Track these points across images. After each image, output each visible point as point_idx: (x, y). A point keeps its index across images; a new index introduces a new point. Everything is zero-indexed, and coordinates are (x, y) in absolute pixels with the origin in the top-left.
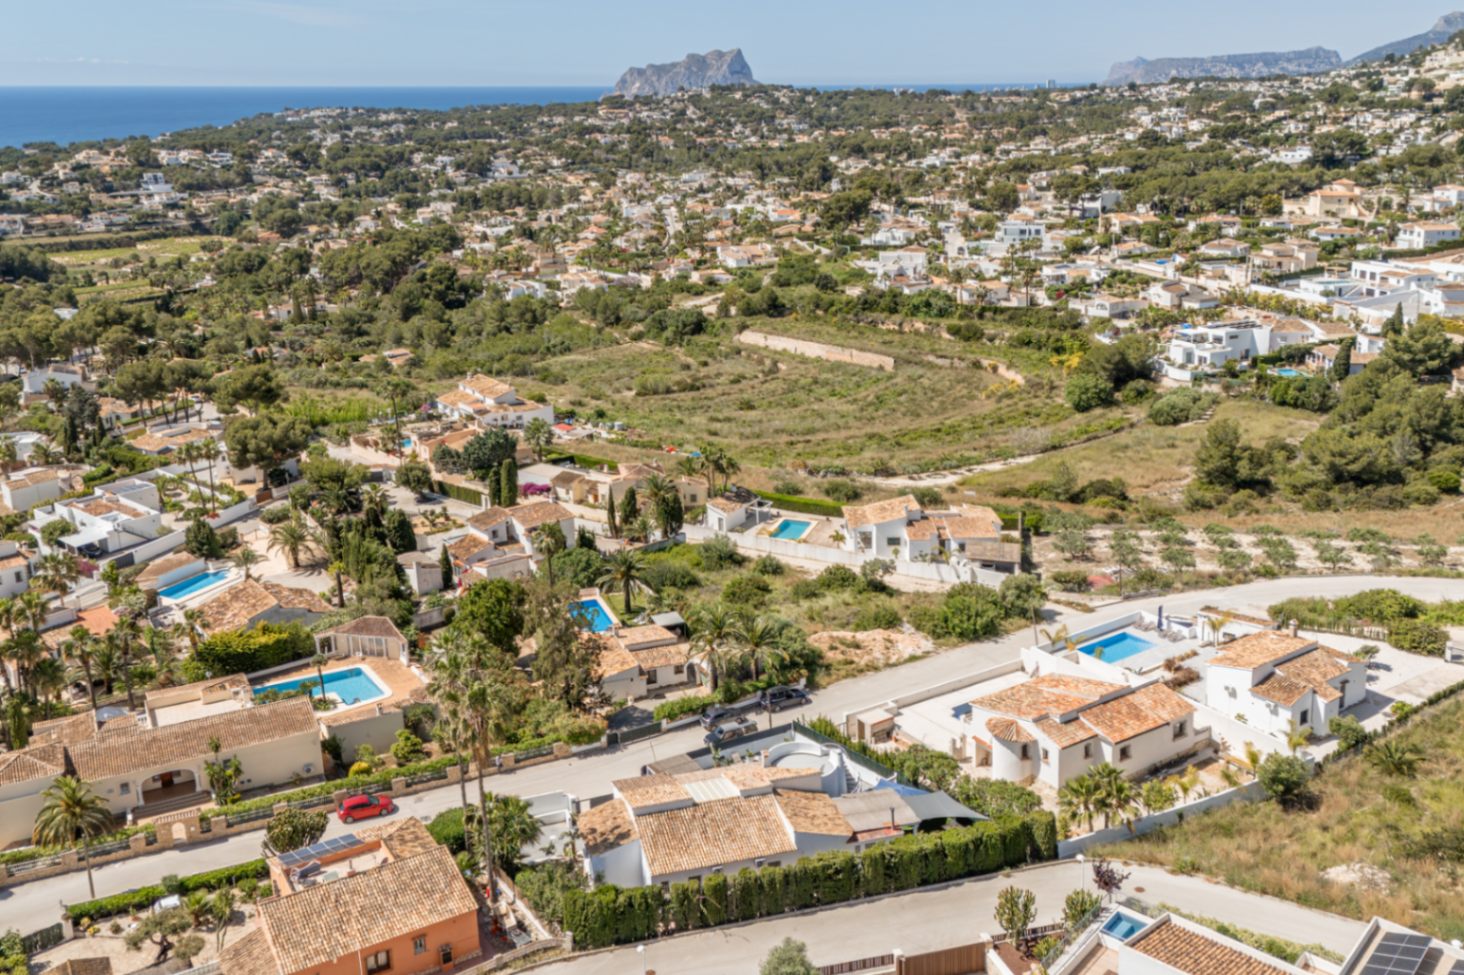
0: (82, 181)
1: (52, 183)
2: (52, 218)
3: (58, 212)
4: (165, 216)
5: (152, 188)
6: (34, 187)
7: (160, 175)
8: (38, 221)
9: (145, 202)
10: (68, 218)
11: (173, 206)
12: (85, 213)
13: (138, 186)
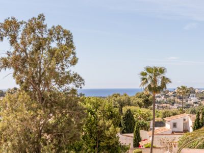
0: (174, 96)
1: (167, 96)
2: (165, 105)
3: (166, 103)
4: (193, 105)
5: (192, 98)
6: (163, 97)
7: (194, 95)
8: (161, 105)
9: (189, 102)
10: (168, 105)
11: (196, 103)
12: (173, 104)
13: (188, 98)
